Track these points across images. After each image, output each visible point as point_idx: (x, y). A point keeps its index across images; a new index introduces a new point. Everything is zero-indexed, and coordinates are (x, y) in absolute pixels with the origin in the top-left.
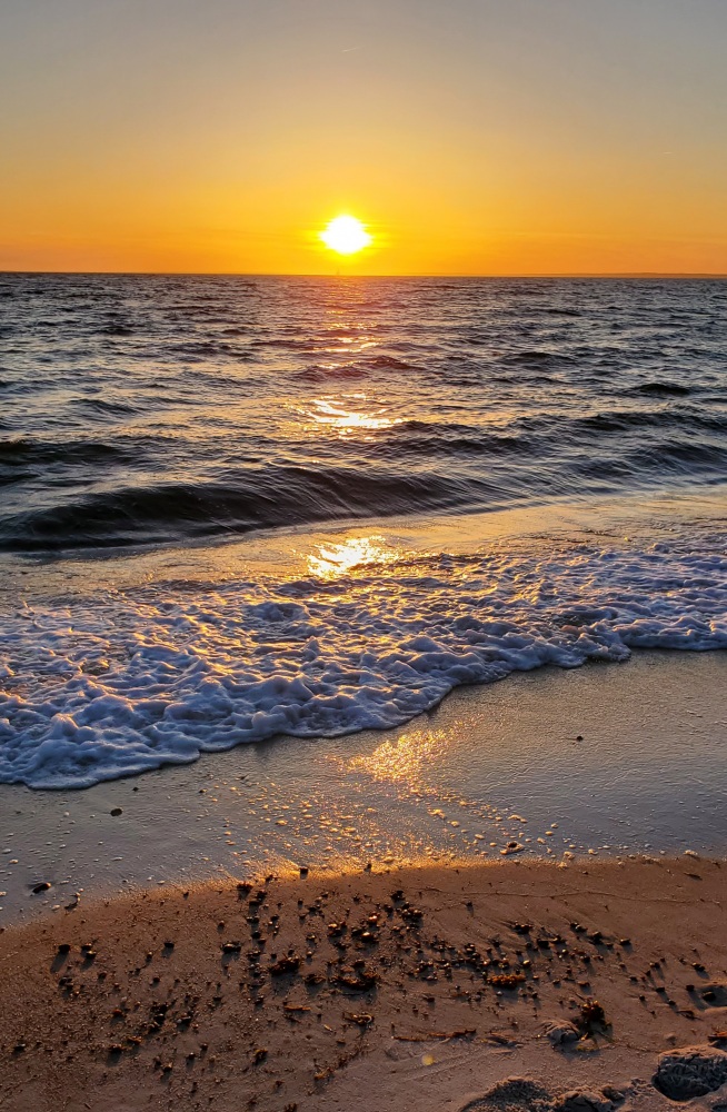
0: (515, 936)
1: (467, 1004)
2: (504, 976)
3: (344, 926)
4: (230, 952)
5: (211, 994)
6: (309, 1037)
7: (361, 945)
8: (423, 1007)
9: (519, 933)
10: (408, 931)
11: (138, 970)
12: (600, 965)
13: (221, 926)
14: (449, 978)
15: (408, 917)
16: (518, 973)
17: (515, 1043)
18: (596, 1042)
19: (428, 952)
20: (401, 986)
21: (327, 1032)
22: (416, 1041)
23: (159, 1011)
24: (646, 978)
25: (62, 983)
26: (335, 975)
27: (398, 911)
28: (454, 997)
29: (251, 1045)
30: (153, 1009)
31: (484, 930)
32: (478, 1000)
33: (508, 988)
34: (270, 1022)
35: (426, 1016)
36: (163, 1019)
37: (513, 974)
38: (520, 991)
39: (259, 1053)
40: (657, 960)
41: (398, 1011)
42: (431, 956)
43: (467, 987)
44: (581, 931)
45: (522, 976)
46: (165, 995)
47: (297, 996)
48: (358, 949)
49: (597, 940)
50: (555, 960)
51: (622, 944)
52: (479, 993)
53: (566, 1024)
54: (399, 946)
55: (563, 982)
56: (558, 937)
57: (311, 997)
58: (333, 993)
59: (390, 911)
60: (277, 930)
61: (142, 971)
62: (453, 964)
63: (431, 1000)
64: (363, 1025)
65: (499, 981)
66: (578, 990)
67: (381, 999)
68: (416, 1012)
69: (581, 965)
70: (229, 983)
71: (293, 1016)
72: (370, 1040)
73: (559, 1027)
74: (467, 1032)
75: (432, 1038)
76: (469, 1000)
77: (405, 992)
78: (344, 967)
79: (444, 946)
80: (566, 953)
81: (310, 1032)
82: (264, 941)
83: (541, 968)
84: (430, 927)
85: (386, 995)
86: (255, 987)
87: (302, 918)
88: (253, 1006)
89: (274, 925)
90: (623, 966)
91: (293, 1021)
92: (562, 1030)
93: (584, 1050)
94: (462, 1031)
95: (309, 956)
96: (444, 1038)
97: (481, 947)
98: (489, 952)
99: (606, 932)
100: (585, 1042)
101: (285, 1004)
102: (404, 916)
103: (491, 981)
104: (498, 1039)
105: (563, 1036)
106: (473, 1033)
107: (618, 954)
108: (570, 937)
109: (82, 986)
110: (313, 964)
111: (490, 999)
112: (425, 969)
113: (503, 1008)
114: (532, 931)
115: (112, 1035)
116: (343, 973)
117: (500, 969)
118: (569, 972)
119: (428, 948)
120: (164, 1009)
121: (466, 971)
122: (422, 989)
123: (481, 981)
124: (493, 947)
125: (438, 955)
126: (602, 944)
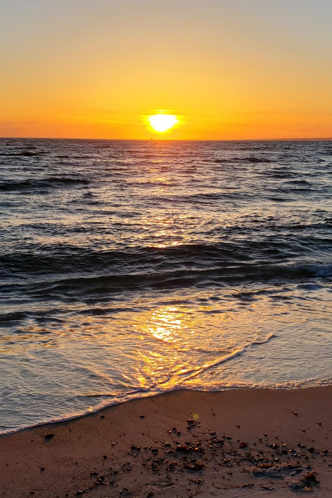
0: (271, 449)
2: (266, 464)
8: (228, 476)
12: (313, 460)
16: (273, 463)
17: (273, 489)
18: (312, 488)
20: (216, 469)
21: (182, 486)
22: (225, 489)
35: (229, 480)
39: (149, 493)
41: (215, 478)
42: (229, 457)
44: (304, 447)
49: (311, 450)
51: (324, 452)
56: (292, 449)
58: (183, 472)
62: (241, 460)
63: (231, 474)
64: (199, 483)
65: (264, 466)
67: (206, 473)
68: (224, 478)
69: (303, 460)
72: (202, 488)
74: (249, 485)
77: (218, 471)
79: (235, 453)
80: (296, 456)
90: (324, 460)
92: (295, 483)
93: (307, 491)
96: (239, 487)
97: (254, 454)
98: (258, 455)
99: (316, 447)
103: (260, 466)
104: (265, 488)
105: (296, 486)
106: (253, 485)
107: (322, 456)
108: (298, 450)
112: (226, 462)
114: (279, 447)
117: (264, 462)
119: (228, 454)
121: (247, 463)
122: (227, 470)
123: (254, 466)
124: (260, 453)
125: (233, 457)
126: (314, 452)
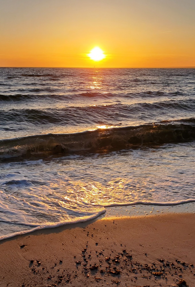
0: (160, 263)
1: (146, 279)
2: (157, 273)
3: (109, 258)
4: (78, 264)
6: (103, 286)
7: (115, 263)
9: (160, 262)
10: (128, 260)
11: (53, 267)
12: (185, 271)
13: (75, 257)
14: (141, 273)
15: (128, 257)
19: (134, 266)
23: (60, 278)
25: (33, 270)
26: (108, 271)
27: (125, 255)
28: (142, 277)
30: (59, 277)
31: (150, 261)
33: (158, 276)
34: (91, 281)
36: (62, 280)
37: (159, 272)
38: (162, 277)
43: (146, 275)
44: (179, 262)
45: (162, 272)
46: (61, 274)
47: (98, 275)
49: (184, 264)
50: (172, 269)
51: (191, 266)
52: (150, 277)
53: (175, 285)
54: (126, 264)
55: (174, 275)
57: (102, 275)
59: (122, 255)
60: (91, 258)
61: (54, 268)
62: (142, 269)
65: (155, 274)
66: (179, 277)
68: (132, 281)
70: (79, 271)
71: (98, 280)
77: (129, 276)
78: (110, 269)
79: (139, 264)
80: (175, 267)
81: (103, 284)
82: (87, 262)
83: (167, 271)
84: (135, 259)
85: (123, 276)
86: (86, 273)
87: (97, 256)
88: (86, 277)
90: (191, 271)
91: (98, 281)
94: (146, 286)
95: (100, 265)
98: (152, 266)
99: (186, 262)
101: (95, 277)
103: (153, 274)
106: (149, 286)
107: (190, 268)
108: (176, 263)
109: (38, 271)
110: (102, 267)
111: (153, 278)
114: (165, 261)
115: (48, 283)
118: (176, 272)
120: (61, 277)
121: (146, 271)
124: (153, 265)
125: (137, 267)
126: (185, 265)
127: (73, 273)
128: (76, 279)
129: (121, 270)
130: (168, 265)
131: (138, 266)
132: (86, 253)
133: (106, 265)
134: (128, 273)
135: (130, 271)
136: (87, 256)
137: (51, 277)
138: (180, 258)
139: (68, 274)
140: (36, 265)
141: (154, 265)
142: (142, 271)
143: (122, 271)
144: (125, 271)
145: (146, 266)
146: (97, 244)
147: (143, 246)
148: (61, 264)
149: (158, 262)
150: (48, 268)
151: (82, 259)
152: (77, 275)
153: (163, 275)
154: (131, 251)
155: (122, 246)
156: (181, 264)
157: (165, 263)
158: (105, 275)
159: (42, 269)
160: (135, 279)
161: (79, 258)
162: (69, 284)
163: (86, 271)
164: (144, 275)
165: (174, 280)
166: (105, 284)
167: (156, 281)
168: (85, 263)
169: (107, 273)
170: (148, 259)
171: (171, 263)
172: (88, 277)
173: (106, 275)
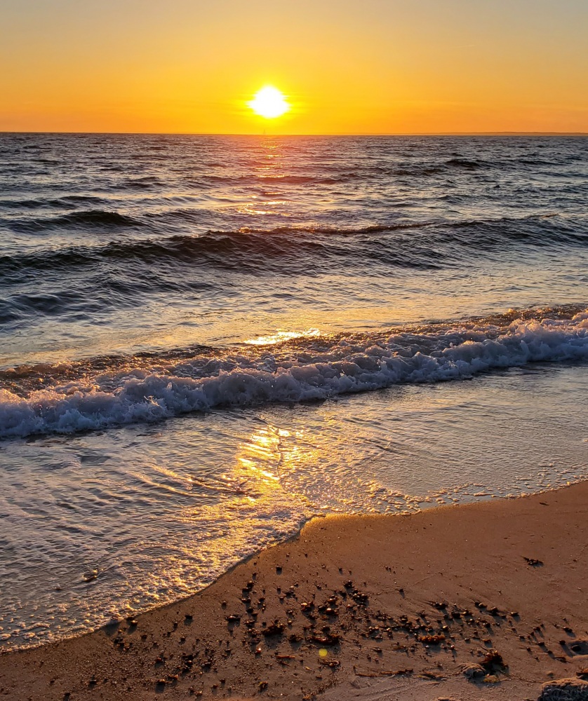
0: (436, 611)
1: (405, 654)
2: (429, 636)
3: (312, 604)
4: (234, 621)
5: (223, 647)
6: (296, 674)
7: (326, 616)
8: (375, 656)
9: (438, 609)
10: (359, 607)
11: (169, 633)
12: (497, 629)
13: (224, 605)
14: (391, 637)
15: (358, 599)
16: (439, 634)
17: (441, 677)
18: (497, 676)
19: (374, 621)
20: (357, 642)
21: (309, 671)
22: (372, 676)
23: (188, 658)
24: (531, 637)
25: (116, 642)
26: (310, 636)
27: (350, 595)
28: (395, 649)
29: (256, 679)
30: (184, 658)
31: (413, 607)
32: (413, 651)
33: (433, 644)
34: (267, 665)
35: (377, 661)
36: (191, 664)
37: (436, 635)
38: (442, 645)
39: (262, 684)
40: (538, 625)
41: (357, 658)
42: (377, 624)
43: (403, 642)
44: (483, 607)
45: (442, 635)
46: (190, 649)
47: (284, 649)
48: (325, 619)
49: (494, 613)
50: (465, 625)
51: (512, 615)
52: (413, 647)
53: (476, 665)
54: (353, 617)
56: (467, 611)
57: (294, 649)
58: (310, 647)
59: (344, 595)
60: (264, 607)
61: (172, 634)
62: (393, 629)
63: (379, 651)
64: (334, 667)
65: (426, 639)
66: (483, 645)
67: (344, 650)
68: (369, 659)
69: (485, 629)
70: (235, 641)
71: (283, 662)
72: (338, 676)
73: (472, 667)
74: (406, 671)
75: (383, 675)
76: (406, 651)
77: (360, 646)
78: (315, 631)
79: (385, 617)
80: (473, 621)
81: (296, 671)
82: (256, 615)
83: (455, 631)
84: (374, 605)
85: (347, 648)
86: (254, 644)
87: (282, 600)
88: (254, 656)
89: (262, 604)
90: (514, 630)
92: (473, 668)
93: (490, 682)
94: (404, 670)
95: (290, 624)
96: (391, 674)
97: (412, 618)
98: (418, 621)
99: (501, 608)
100: (489, 677)
101: (276, 654)
102: (354, 598)
103: (421, 639)
104: (429, 675)
105: (475, 673)
106: (411, 671)
107: (510, 622)
108: (475, 611)
109: (131, 644)
110: (293, 629)
111: (421, 650)
112: (373, 632)
113: (431, 656)
114: (448, 607)
115: (157, 674)
116: (315, 634)
117: (427, 632)
118: (476, 633)
119: (374, 619)
120: (191, 657)
122: (372, 644)
123: (414, 639)
124: (420, 618)
125: (381, 623)
126: (498, 615)
127: (220, 645)
128: (229, 660)
129: (341, 634)
130: (457, 616)
131: (384, 620)
132: (254, 593)
133: (304, 621)
134: (360, 639)
135: (363, 635)
136: (255, 601)
137: (165, 659)
138: (486, 597)
139: (207, 650)
140: (125, 629)
141: (423, 616)
142: (393, 633)
143: (344, 637)
144: (351, 634)
145: (403, 622)
146: (279, 570)
147: (393, 570)
148: (189, 625)
149: (430, 611)
150: (156, 636)
151: (244, 609)
152: (229, 652)
153: (444, 642)
154: (365, 583)
155: (342, 573)
156: (488, 611)
157: (449, 611)
158: (302, 648)
159: (139, 638)
160: (376, 653)
161: (236, 606)
162: (211, 675)
163: (253, 640)
164: (398, 643)
165: (471, 652)
166: (303, 670)
167: (428, 658)
168: (252, 618)
169: (308, 641)
170: (407, 604)
171: (464, 610)
172: (259, 653)
173: (305, 648)
